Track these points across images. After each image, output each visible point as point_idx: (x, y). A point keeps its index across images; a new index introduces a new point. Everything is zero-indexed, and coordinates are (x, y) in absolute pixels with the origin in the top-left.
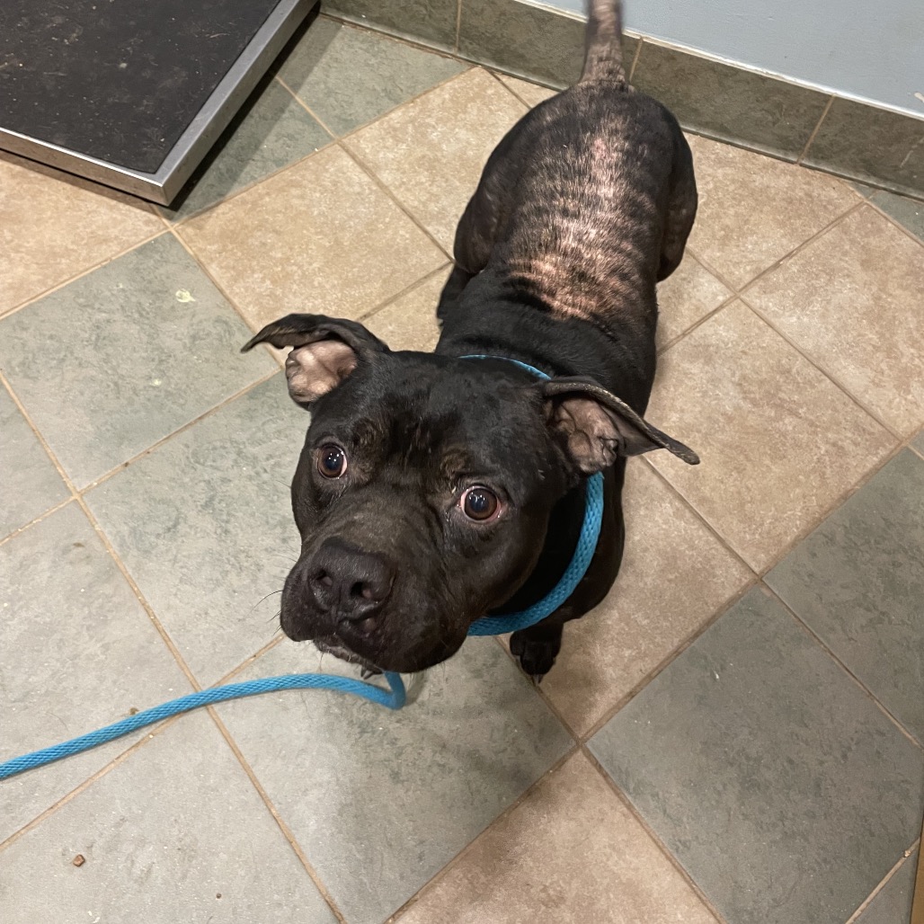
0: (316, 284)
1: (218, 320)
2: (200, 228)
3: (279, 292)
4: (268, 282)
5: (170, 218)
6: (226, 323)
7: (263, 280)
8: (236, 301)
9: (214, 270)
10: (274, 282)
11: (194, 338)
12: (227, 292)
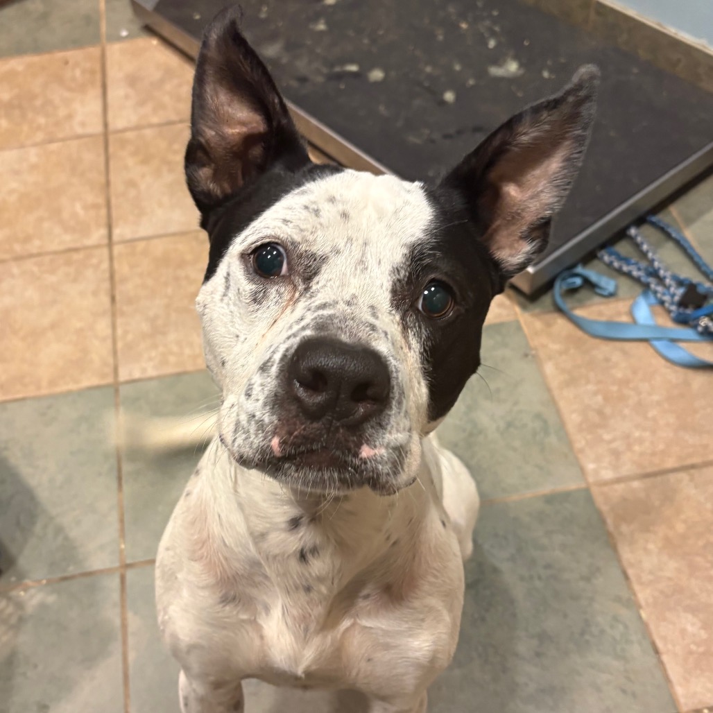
0: (650, 414)
1: (538, 416)
2: (549, 325)
3: (608, 410)
4: (599, 398)
5: (524, 307)
6: (545, 422)
7: (596, 393)
8: (562, 404)
9: (549, 368)
10: (606, 399)
11: (509, 425)
12: (556, 393)
